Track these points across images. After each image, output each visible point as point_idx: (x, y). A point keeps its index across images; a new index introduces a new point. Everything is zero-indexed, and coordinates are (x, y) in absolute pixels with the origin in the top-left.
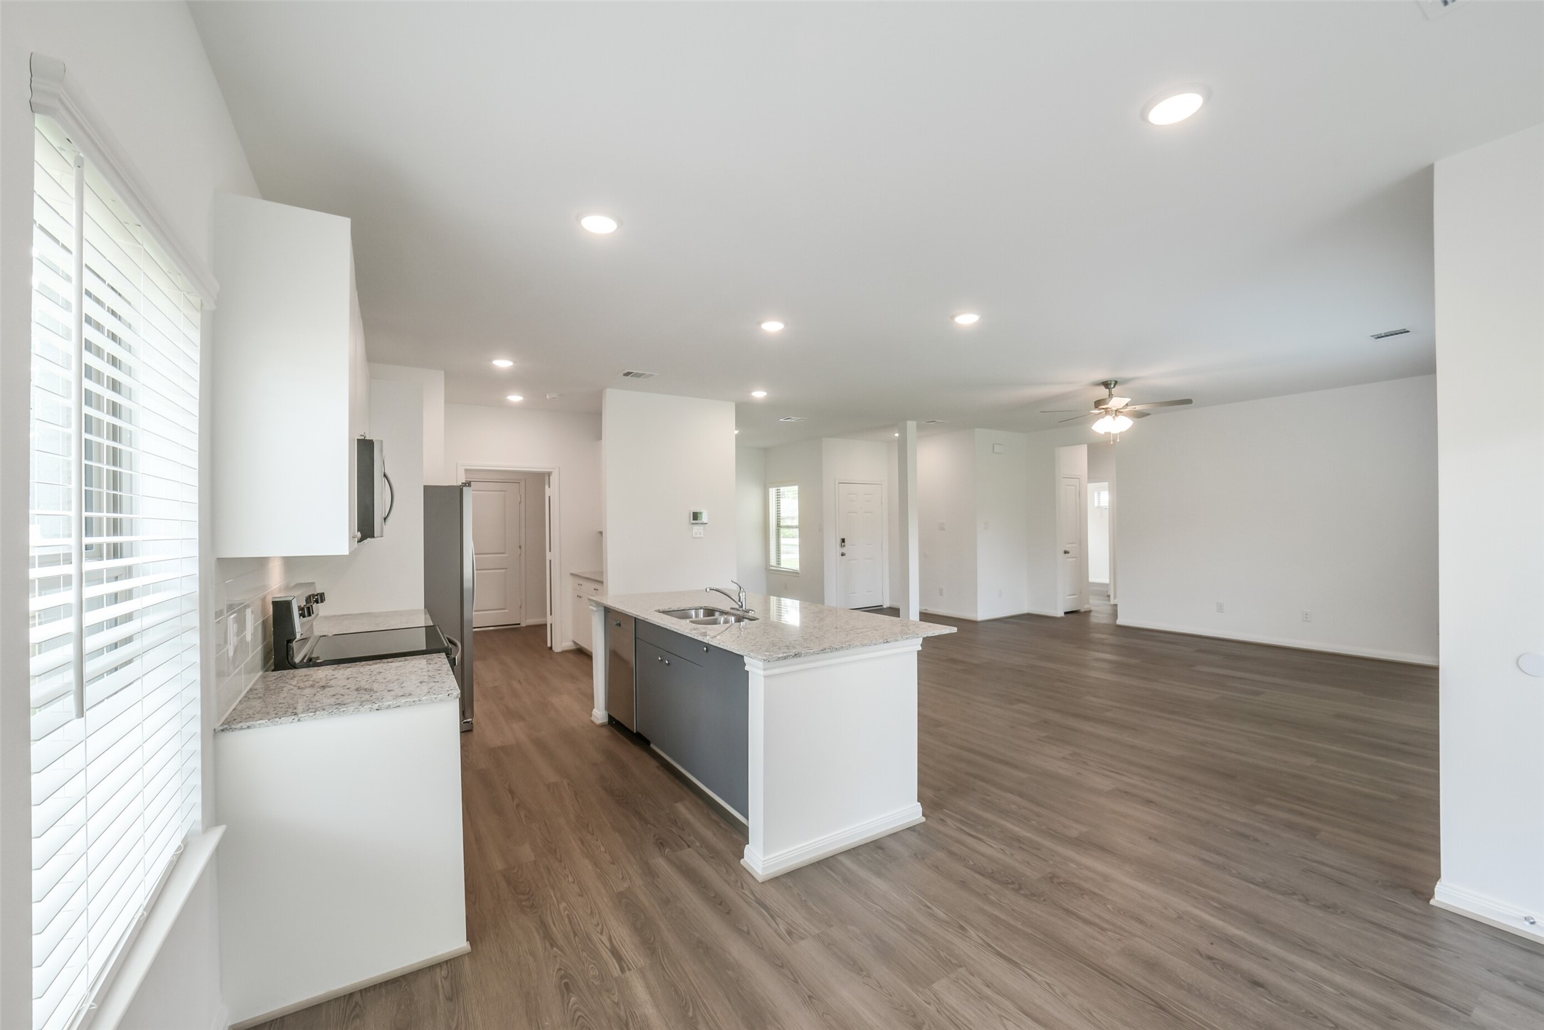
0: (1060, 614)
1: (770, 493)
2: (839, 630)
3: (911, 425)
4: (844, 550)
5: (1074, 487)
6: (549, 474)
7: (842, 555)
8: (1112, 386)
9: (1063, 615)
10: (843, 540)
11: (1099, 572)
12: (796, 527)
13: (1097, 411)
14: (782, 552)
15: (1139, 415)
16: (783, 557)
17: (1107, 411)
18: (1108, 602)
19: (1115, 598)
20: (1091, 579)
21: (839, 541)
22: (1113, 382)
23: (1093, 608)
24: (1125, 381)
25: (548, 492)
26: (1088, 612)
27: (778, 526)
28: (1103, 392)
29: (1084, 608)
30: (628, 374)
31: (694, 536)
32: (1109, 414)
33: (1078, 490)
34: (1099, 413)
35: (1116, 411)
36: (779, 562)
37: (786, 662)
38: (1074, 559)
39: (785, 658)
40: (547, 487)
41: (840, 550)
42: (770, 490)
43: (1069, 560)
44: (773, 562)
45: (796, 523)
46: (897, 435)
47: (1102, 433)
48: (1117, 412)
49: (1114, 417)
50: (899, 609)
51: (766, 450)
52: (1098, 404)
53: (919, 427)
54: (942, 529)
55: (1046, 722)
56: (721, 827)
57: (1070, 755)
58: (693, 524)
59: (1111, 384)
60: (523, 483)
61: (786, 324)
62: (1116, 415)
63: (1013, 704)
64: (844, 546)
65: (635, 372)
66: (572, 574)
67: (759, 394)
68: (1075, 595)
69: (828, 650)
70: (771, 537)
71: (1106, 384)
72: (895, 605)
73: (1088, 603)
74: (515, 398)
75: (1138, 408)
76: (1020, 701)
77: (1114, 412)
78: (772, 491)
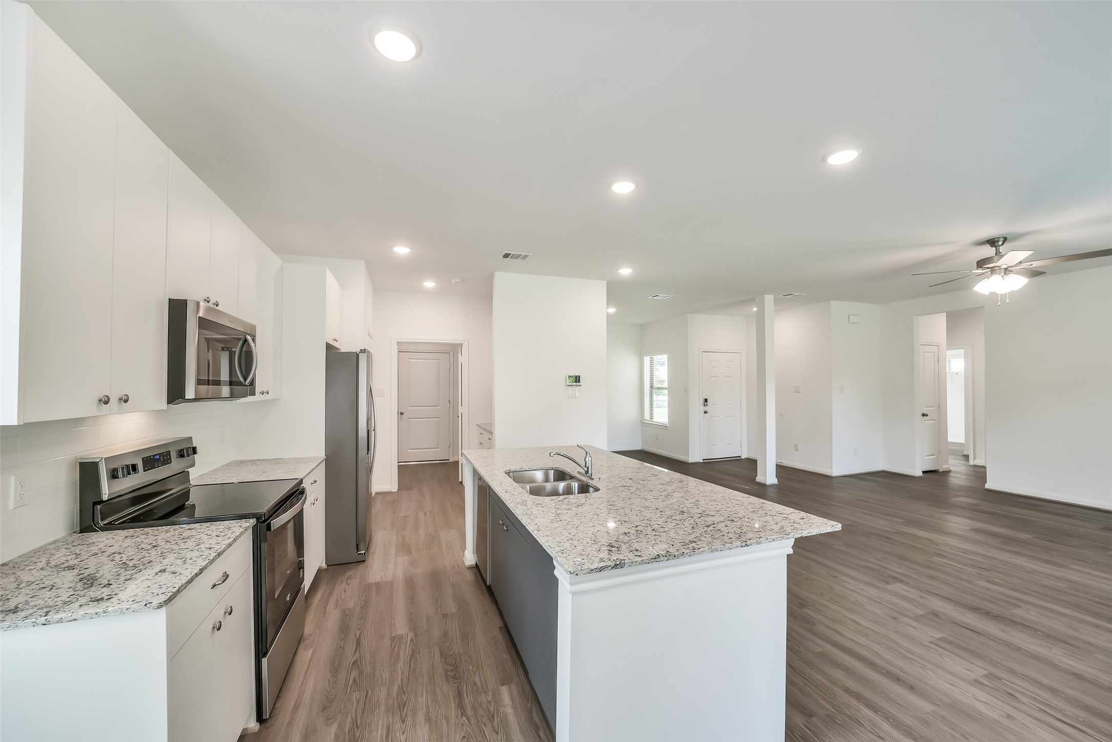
0: (918, 473)
1: (645, 360)
2: (685, 516)
3: (769, 299)
4: (706, 409)
5: (933, 354)
6: (461, 345)
7: (705, 413)
8: (1000, 243)
9: (921, 474)
10: (706, 400)
11: (956, 433)
12: (666, 389)
13: (980, 271)
14: (654, 406)
15: (1035, 274)
16: (655, 410)
17: (993, 270)
18: (967, 463)
19: (974, 459)
20: (950, 440)
21: (702, 401)
22: (1002, 239)
23: (952, 468)
24: (1017, 237)
25: (461, 359)
26: (947, 473)
27: (652, 387)
28: (989, 251)
29: (943, 468)
30: (506, 256)
31: (570, 396)
32: (996, 273)
33: (936, 357)
34: (982, 274)
35: (1006, 269)
36: (652, 417)
37: (603, 574)
38: (933, 422)
39: (601, 569)
40: (460, 355)
41: (703, 409)
42: (645, 358)
43: (926, 422)
44: (647, 416)
45: (666, 385)
46: (755, 309)
47: (987, 293)
48: (1007, 271)
49: (1003, 276)
50: (757, 461)
51: (641, 326)
52: (981, 264)
53: (776, 301)
54: (797, 392)
55: (935, 614)
56: (539, 736)
57: (985, 676)
58: (568, 386)
59: (998, 241)
60: (452, 353)
61: (637, 185)
62: (1005, 274)
63: (888, 583)
64: (707, 405)
65: (512, 253)
66: (477, 425)
67: (625, 271)
68: (933, 455)
69: (662, 558)
70: (645, 396)
71: (992, 242)
72: (752, 456)
73: (947, 463)
74: (429, 284)
75: (1036, 264)
76: (897, 580)
77: (1003, 270)
78: (647, 359)
